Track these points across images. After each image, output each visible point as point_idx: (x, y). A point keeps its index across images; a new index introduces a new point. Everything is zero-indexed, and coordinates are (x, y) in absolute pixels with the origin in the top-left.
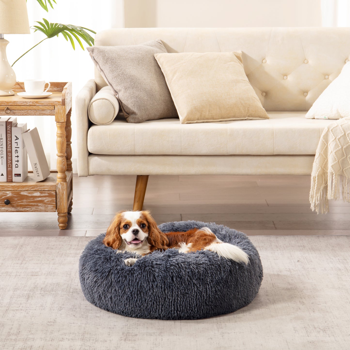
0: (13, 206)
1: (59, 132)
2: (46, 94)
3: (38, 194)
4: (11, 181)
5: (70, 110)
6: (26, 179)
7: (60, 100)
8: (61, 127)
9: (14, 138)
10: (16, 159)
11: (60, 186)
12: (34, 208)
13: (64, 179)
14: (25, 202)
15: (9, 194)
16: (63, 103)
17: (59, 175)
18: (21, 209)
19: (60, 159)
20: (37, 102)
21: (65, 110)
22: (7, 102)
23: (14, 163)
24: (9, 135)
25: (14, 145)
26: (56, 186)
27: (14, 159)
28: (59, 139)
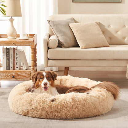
0: (15, 78)
1: (32, 52)
2: (27, 38)
3: (24, 74)
4: (15, 70)
5: (36, 44)
6: (20, 69)
7: (32, 40)
8: (33, 50)
9: (16, 54)
10: (17, 62)
11: (32, 71)
12: (23, 79)
13: (34, 69)
14: (19, 77)
15: (14, 74)
16: (33, 41)
17: (32, 67)
18: (18, 80)
19: (32, 61)
20: (24, 41)
21: (34, 44)
22: (13, 41)
23: (16, 63)
24: (14, 53)
25: (16, 57)
26: (31, 71)
27: (16, 62)
28: (32, 54)
